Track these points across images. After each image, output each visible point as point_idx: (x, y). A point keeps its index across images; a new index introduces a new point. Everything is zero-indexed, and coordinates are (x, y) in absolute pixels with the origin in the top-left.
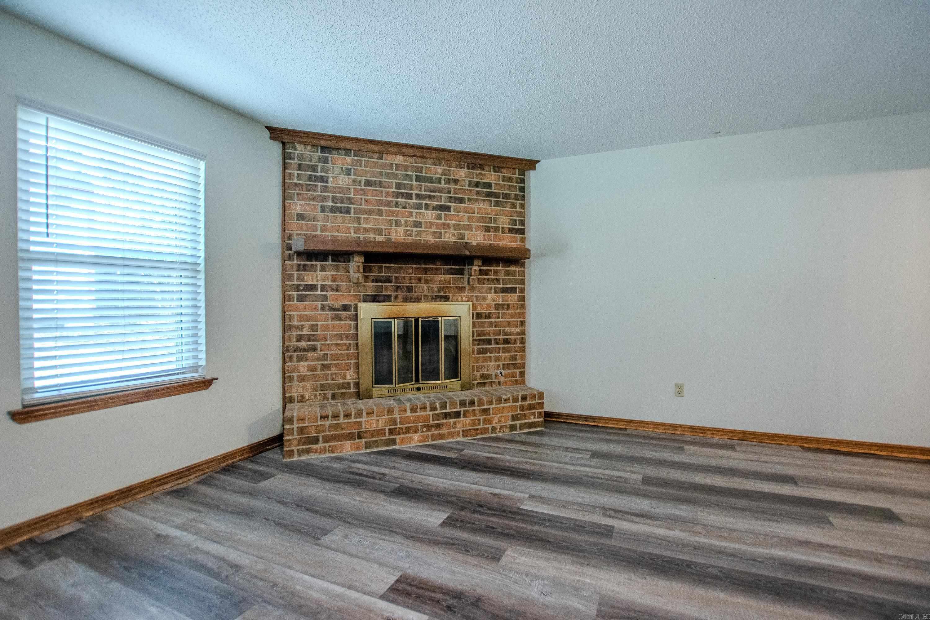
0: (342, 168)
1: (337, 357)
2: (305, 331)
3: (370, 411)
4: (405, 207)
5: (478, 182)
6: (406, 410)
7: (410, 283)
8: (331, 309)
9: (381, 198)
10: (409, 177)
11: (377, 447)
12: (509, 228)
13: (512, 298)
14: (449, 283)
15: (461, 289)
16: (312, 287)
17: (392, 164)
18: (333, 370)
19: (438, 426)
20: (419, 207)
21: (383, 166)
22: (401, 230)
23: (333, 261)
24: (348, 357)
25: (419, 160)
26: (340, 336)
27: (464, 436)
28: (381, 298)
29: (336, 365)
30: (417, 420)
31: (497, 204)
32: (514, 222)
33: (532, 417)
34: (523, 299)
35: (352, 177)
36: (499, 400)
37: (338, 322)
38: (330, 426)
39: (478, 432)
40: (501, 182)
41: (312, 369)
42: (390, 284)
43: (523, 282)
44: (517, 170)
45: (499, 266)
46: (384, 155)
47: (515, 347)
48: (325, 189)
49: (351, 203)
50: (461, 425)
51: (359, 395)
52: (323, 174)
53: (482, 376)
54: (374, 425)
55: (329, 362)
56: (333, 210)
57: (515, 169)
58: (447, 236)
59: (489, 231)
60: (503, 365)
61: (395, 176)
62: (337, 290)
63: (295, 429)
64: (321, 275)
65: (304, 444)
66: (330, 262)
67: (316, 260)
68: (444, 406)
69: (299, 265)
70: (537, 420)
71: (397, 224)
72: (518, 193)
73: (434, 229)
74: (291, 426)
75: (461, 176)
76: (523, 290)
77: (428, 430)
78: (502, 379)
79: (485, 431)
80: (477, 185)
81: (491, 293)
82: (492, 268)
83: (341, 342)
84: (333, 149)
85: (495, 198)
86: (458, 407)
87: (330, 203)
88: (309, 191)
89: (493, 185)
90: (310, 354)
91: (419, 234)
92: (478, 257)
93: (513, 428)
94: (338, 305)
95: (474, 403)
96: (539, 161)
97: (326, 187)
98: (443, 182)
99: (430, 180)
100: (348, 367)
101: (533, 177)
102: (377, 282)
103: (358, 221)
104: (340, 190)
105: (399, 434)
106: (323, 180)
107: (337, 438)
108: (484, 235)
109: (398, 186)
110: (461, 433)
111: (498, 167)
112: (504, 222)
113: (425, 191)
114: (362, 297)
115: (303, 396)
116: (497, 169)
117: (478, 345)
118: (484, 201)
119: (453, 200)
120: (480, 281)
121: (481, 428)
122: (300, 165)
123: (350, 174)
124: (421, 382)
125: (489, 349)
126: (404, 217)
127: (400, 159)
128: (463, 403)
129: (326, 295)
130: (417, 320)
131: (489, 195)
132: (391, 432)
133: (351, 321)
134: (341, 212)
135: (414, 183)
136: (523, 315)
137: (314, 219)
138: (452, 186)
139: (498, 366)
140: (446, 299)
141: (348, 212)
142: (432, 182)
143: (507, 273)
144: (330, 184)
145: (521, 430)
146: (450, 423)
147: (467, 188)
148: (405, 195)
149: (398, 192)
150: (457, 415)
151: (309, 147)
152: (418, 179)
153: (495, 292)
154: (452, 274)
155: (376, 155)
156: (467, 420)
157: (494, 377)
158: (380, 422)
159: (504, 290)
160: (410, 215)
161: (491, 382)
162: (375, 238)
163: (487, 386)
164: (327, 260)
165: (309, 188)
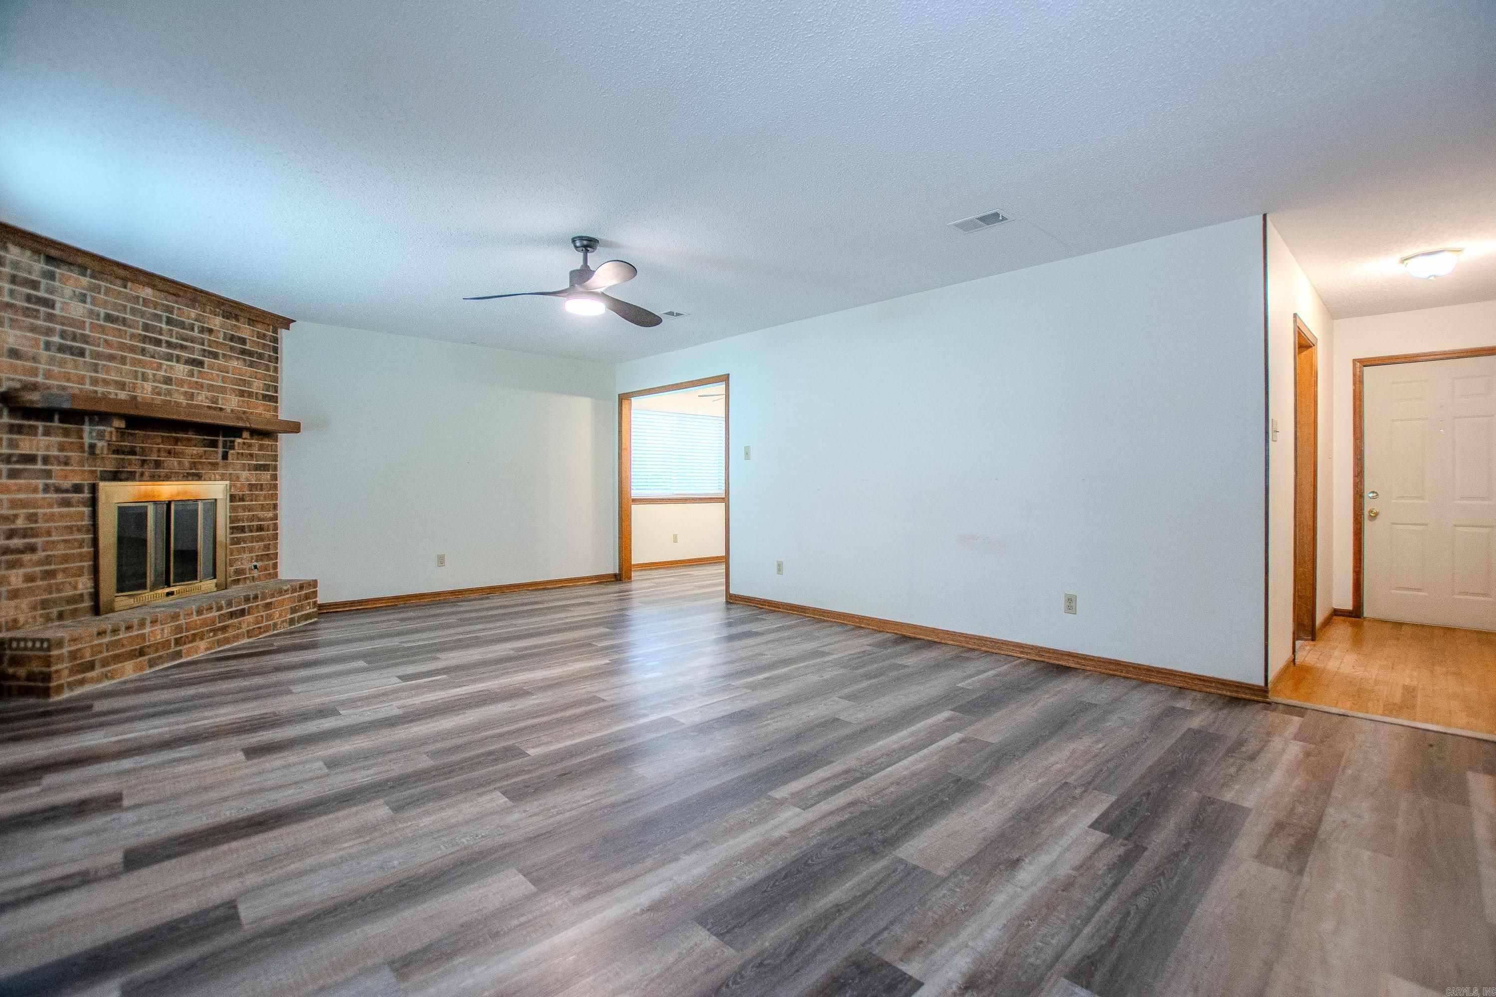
0: (74, 292)
1: (66, 559)
2: (20, 523)
4: (153, 357)
5: (232, 335)
6: (192, 614)
7: (159, 456)
8: (58, 490)
9: (124, 341)
10: (158, 318)
11: (162, 663)
12: (262, 395)
13: (266, 476)
14: (201, 456)
15: (215, 466)
16: (30, 459)
17: (139, 296)
18: (60, 578)
19: (224, 629)
20: (169, 358)
21: (130, 298)
22: (148, 386)
23: (61, 421)
24: (81, 558)
25: (171, 297)
26: (70, 530)
27: (249, 637)
28: (123, 476)
29: (64, 571)
30: (204, 623)
31: (252, 364)
32: (267, 388)
33: (308, 608)
34: (275, 477)
35: (88, 306)
37: (66, 509)
38: (109, 644)
39: (262, 630)
40: (255, 339)
42: (134, 457)
43: (276, 458)
44: (271, 327)
45: (253, 439)
46: (129, 284)
47: (267, 535)
48: (50, 317)
49: (87, 343)
50: (246, 624)
51: (96, 610)
52: (47, 296)
53: (237, 572)
54: (159, 637)
55: (54, 567)
56: (61, 349)
57: (268, 325)
58: (200, 398)
59: (243, 396)
60: (257, 556)
61: (143, 314)
62: (66, 464)
63: (66, 655)
64: (43, 440)
65: (77, 673)
66: (56, 424)
67: (37, 420)
68: (229, 604)
70: (311, 611)
71: (144, 378)
72: (272, 354)
73: (185, 389)
74: (61, 652)
75: (215, 325)
76: (275, 468)
77: (215, 635)
78: (256, 574)
79: (267, 629)
80: (232, 338)
81: (244, 470)
83: (70, 537)
84: (64, 262)
85: (249, 357)
87: (56, 339)
88: (28, 316)
89: (248, 341)
90: (26, 557)
91: (169, 393)
92: (250, 430)
93: (292, 622)
94: (67, 484)
95: (258, 597)
96: (293, 321)
97: (52, 314)
98: (196, 329)
99: (182, 325)
100: (79, 573)
101: (286, 337)
102: (118, 454)
103: (95, 368)
104: (73, 322)
105: (185, 643)
106: (49, 304)
108: (238, 402)
109: (146, 327)
111: (253, 320)
112: (257, 386)
113: (177, 338)
114: (99, 473)
115: (15, 621)
116: (251, 322)
117: (234, 533)
118: (238, 359)
119: (207, 354)
121: (264, 626)
122: (13, 276)
123: (84, 302)
124: (171, 584)
125: (243, 538)
126: (152, 369)
127: (147, 292)
129: (50, 470)
130: (168, 504)
131: (243, 352)
132: (177, 642)
133: (86, 506)
134: (72, 354)
135: (164, 326)
136: (275, 497)
137: (34, 359)
138: (206, 336)
139: (252, 558)
140: (198, 477)
141: (82, 353)
142: (184, 328)
143: (261, 447)
144: (57, 312)
145: (299, 623)
146: (235, 623)
147: (221, 340)
148: (153, 340)
149: (145, 335)
151: (28, 253)
152: (169, 321)
153: (249, 470)
154: (204, 446)
155: (119, 282)
156: (251, 618)
157: (248, 571)
158: (166, 631)
159: (258, 468)
160: (159, 367)
161: (245, 578)
162: (116, 395)
163: (240, 583)
164: (52, 420)
165: (27, 312)
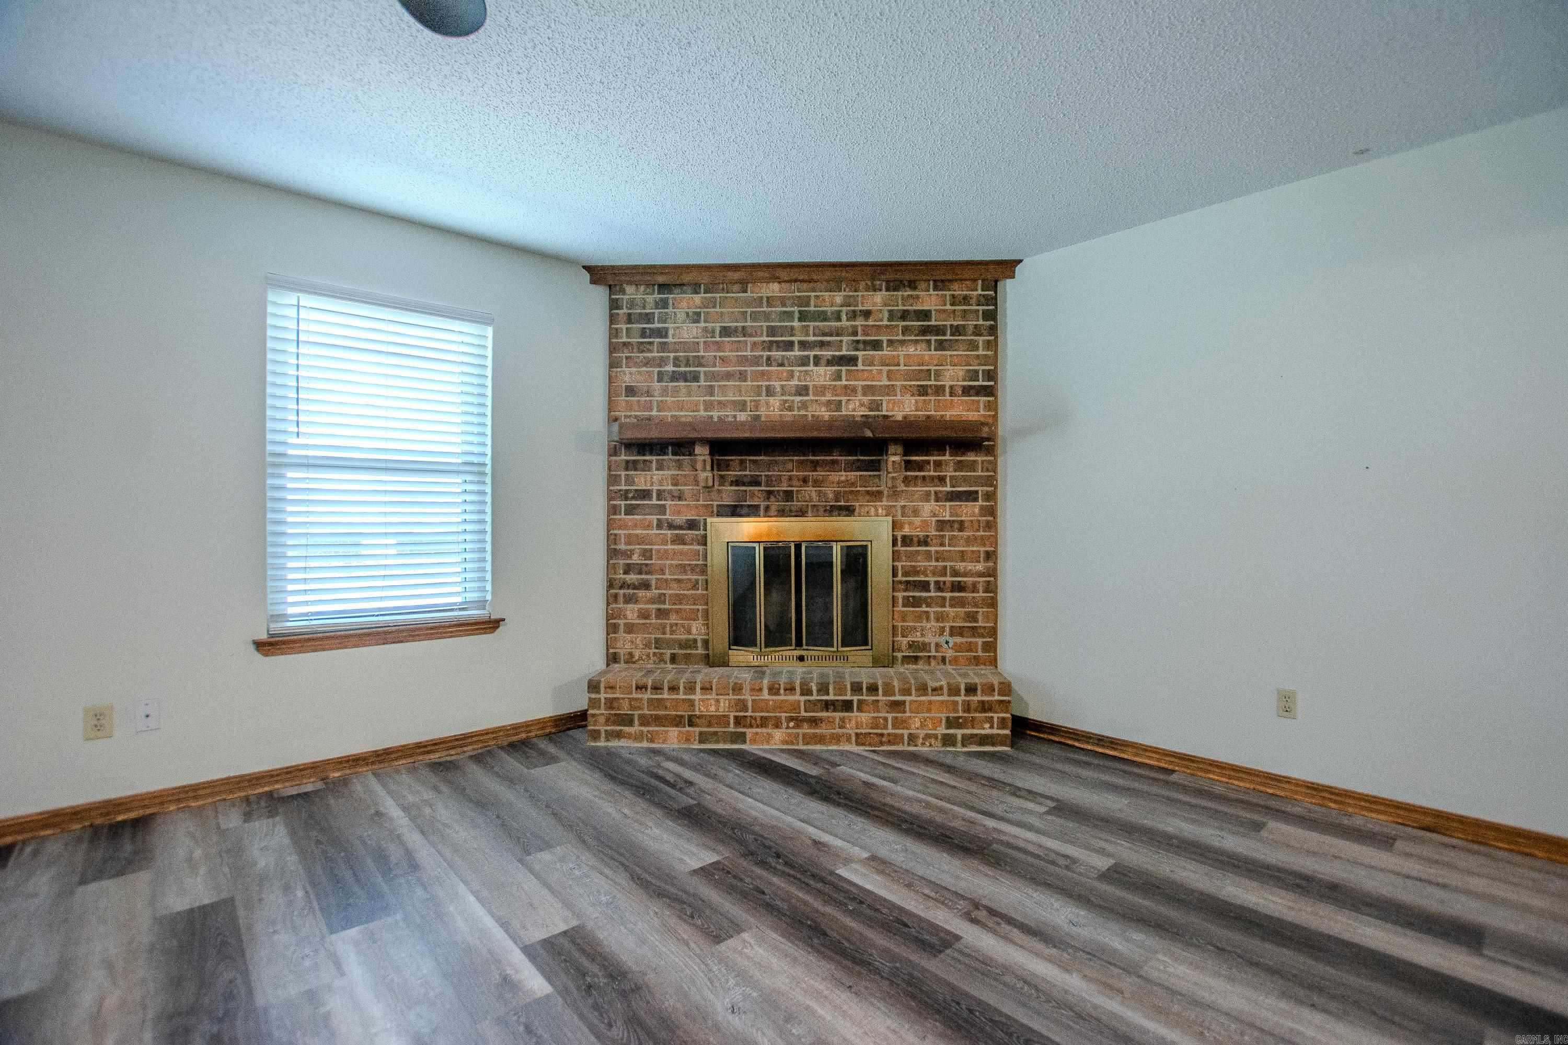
0: (687, 313)
1: (679, 599)
2: (636, 559)
3: (708, 686)
4: (782, 365)
5: (904, 311)
6: (761, 690)
7: (790, 486)
8: (671, 526)
9: (745, 354)
10: (789, 315)
11: (717, 742)
12: (964, 387)
13: (970, 511)
14: (853, 484)
15: (876, 495)
16: (645, 494)
17: (762, 297)
18: (673, 619)
19: (814, 722)
20: (804, 362)
21: (749, 303)
22: (775, 402)
23: (674, 454)
24: (694, 600)
25: (805, 285)
26: (683, 568)
27: (858, 744)
28: (745, 511)
29: (678, 611)
30: (780, 706)
31: (941, 346)
32: (974, 375)
33: (987, 725)
34: (991, 511)
35: (703, 324)
36: (923, 689)
37: (681, 547)
38: (650, 701)
39: (884, 739)
40: (948, 307)
41: (644, 615)
42: (757, 488)
43: (991, 481)
44: (980, 282)
45: (944, 455)
46: (750, 285)
47: (974, 597)
48: (663, 347)
49: (701, 365)
50: (853, 722)
51: (709, 661)
52: (660, 325)
53: (911, 645)
54: (713, 708)
55: (667, 606)
56: (675, 377)
57: (977, 279)
58: (851, 407)
59: (926, 394)
60: (952, 627)
61: (767, 316)
62: (680, 498)
63: (603, 701)
64: (657, 475)
65: (614, 723)
66: (670, 457)
67: (651, 454)
68: (823, 689)
69: (627, 462)
70: (995, 731)
71: (770, 392)
72: (981, 322)
73: (829, 397)
74: (597, 696)
75: (875, 304)
76: (990, 496)
77: (797, 726)
78: (950, 654)
79: (895, 739)
80: (904, 315)
81: (928, 501)
82: (932, 458)
83: (684, 577)
84: (675, 285)
85: (937, 335)
86: (849, 692)
87: (670, 368)
88: (643, 351)
89: (933, 313)
90: (641, 593)
91: (804, 405)
92: (896, 441)
93: (948, 740)
94: (680, 519)
95: (877, 689)
96: (1020, 261)
97: (665, 343)
98: (844, 317)
99: (822, 316)
100: (693, 616)
101: (1010, 289)
102: (737, 485)
103: (710, 391)
104: (685, 346)
105: (751, 726)
106: (662, 333)
107: (659, 720)
108: (916, 402)
109: (772, 331)
110: (854, 738)
111: (942, 281)
112: (953, 376)
113: (814, 335)
114: (715, 509)
115: (631, 655)
116: (940, 284)
117: (906, 590)
118: (916, 342)
119: (861, 346)
120: (907, 481)
121: (889, 735)
122: (629, 315)
123: (697, 321)
124: (805, 647)
125: (926, 598)
126: (780, 379)
127: (774, 289)
128: (857, 688)
129: (664, 506)
130: (798, 546)
131: (925, 331)
132: (738, 721)
133: (699, 544)
134: (686, 381)
135: (796, 324)
136: (993, 541)
137: (649, 393)
138: (859, 322)
139: (942, 630)
140: (849, 511)
141: (696, 378)
142: (825, 320)
143: (960, 466)
144: (670, 340)
145: (964, 745)
146: (834, 718)
147: (885, 323)
148: (781, 345)
149: (770, 341)
150: (847, 706)
151: (642, 288)
152: (803, 317)
153: (937, 500)
154: (859, 469)
155: (737, 287)
156: (865, 717)
157: (933, 649)
158: (722, 704)
159: (953, 497)
160: (791, 375)
161: (929, 657)
162: (735, 417)
163: (921, 662)
164: (665, 454)
165: (642, 348)
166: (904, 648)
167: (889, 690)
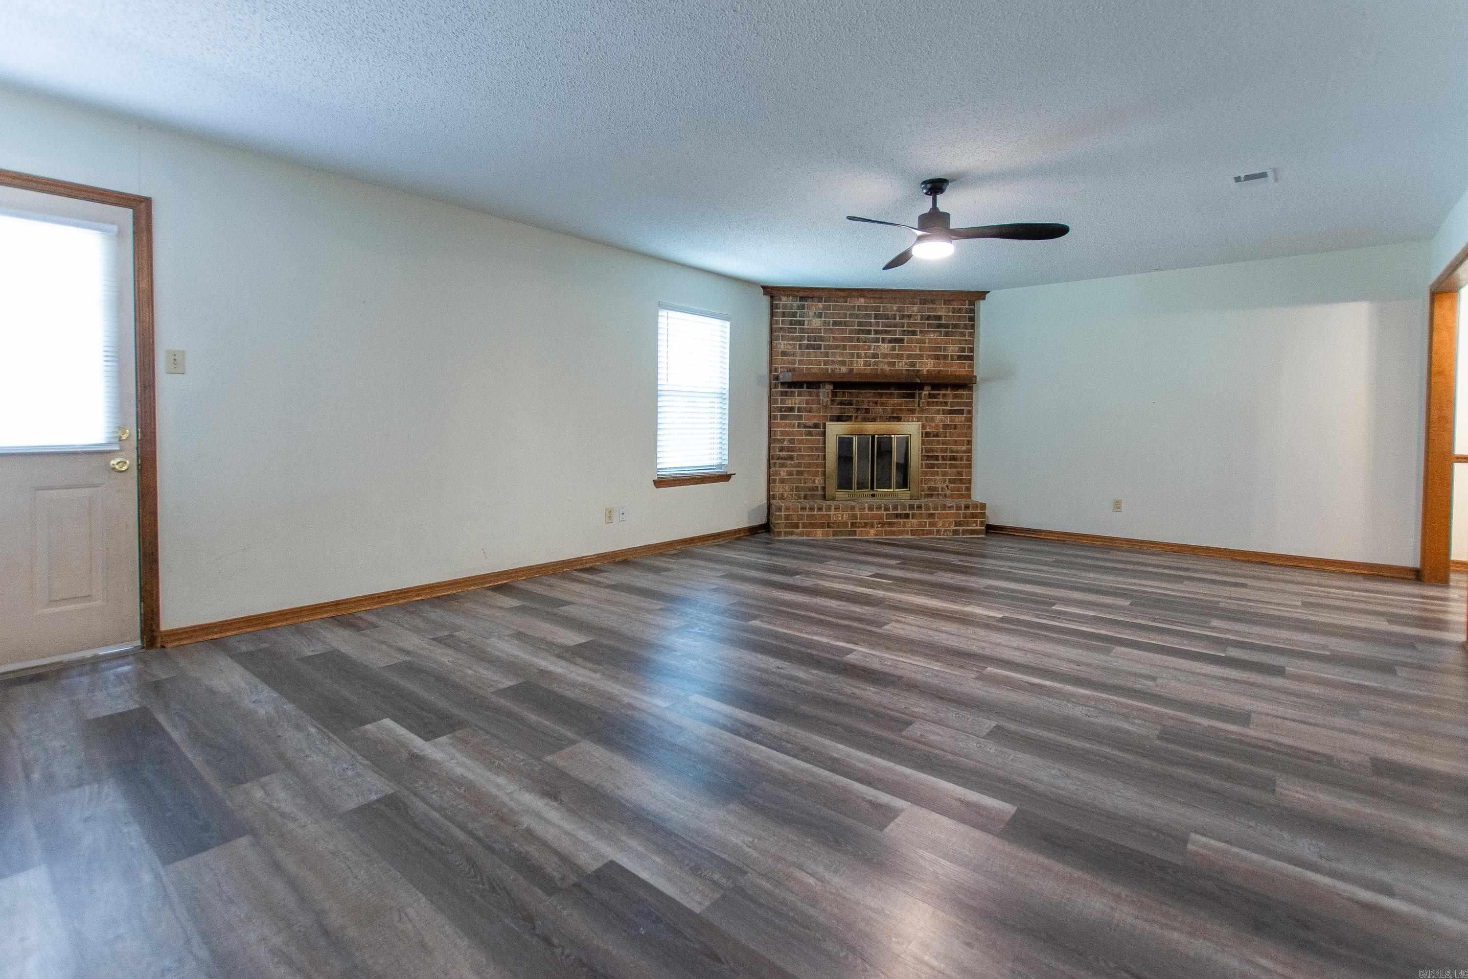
0: (815, 313)
1: (809, 465)
2: (786, 444)
3: (837, 507)
4: (865, 342)
5: (929, 315)
6: (864, 508)
7: (869, 406)
8: (806, 426)
9: (846, 335)
10: (869, 316)
11: (842, 536)
12: (958, 356)
13: (960, 419)
14: (901, 405)
15: (912, 411)
16: (791, 409)
17: (855, 306)
18: (805, 476)
19: (890, 524)
20: (877, 341)
21: (847, 308)
22: (861, 361)
23: (808, 388)
24: (817, 465)
25: (878, 301)
26: (811, 449)
27: (913, 535)
28: (844, 419)
29: (808, 472)
30: (875, 517)
31: (947, 334)
32: (963, 350)
33: (974, 525)
34: (970, 420)
35: (823, 319)
36: (944, 507)
37: (810, 437)
38: (808, 516)
39: (925, 532)
40: (951, 314)
41: (790, 474)
42: (851, 407)
43: (970, 404)
44: (967, 302)
45: (947, 390)
46: (848, 299)
47: (961, 464)
48: (802, 331)
49: (822, 341)
50: (910, 524)
51: (824, 497)
52: (801, 319)
53: (930, 488)
54: (840, 519)
55: (802, 469)
56: (808, 347)
57: (965, 301)
58: (900, 364)
59: (938, 359)
60: (950, 479)
61: (857, 316)
62: (810, 412)
63: (783, 515)
64: (797, 399)
65: (789, 527)
66: (805, 389)
67: (795, 388)
68: (895, 508)
69: (782, 392)
70: (979, 528)
71: (859, 356)
72: (967, 322)
73: (889, 360)
74: (781, 513)
75: (914, 312)
76: (970, 412)
77: (882, 527)
78: (948, 492)
79: (930, 532)
80: (929, 318)
81: (939, 414)
82: (941, 392)
83: (812, 453)
84: (808, 297)
85: (946, 328)
86: (908, 509)
87: (805, 342)
88: (791, 332)
89: (943, 317)
90: (789, 462)
91: (876, 364)
92: (928, 384)
93: (956, 532)
94: (810, 423)
95: (921, 508)
96: (989, 292)
97: (803, 328)
98: (898, 318)
99: (887, 317)
100: (816, 474)
101: (983, 307)
102: (841, 405)
103: (827, 355)
104: (813, 331)
105: (859, 527)
106: (801, 323)
107: (813, 525)
108: (934, 364)
109: (860, 324)
110: (909, 533)
112: (952, 350)
113: (883, 327)
114: (829, 417)
115: (782, 495)
116: (947, 302)
117: (926, 460)
118: (934, 332)
119: (906, 333)
120: (929, 404)
121: (927, 530)
122: (784, 312)
123: (821, 317)
124: (875, 490)
125: (937, 464)
126: (864, 350)
127: (862, 302)
128: (911, 507)
129: (802, 415)
130: (873, 437)
131: (939, 326)
132: (853, 525)
133: (820, 436)
134: (814, 349)
135: (873, 320)
136: (970, 435)
137: (794, 355)
138: (906, 321)
139: (945, 480)
140: (899, 419)
141: (819, 347)
142: (888, 319)
143: (955, 396)
144: (805, 327)
145: (964, 535)
146: (900, 522)
147: (919, 321)
148: (865, 331)
149: (860, 329)
150: (907, 516)
151: (791, 298)
152: (876, 317)
153: (943, 414)
154: (904, 398)
155: (841, 300)
156: (915, 521)
157: (940, 490)
158: (845, 516)
159: (951, 412)
160: (869, 348)
161: (938, 494)
162: (840, 369)
163: (934, 497)
164: (802, 387)
165: (790, 330)
166: (926, 490)
167: (928, 508)
